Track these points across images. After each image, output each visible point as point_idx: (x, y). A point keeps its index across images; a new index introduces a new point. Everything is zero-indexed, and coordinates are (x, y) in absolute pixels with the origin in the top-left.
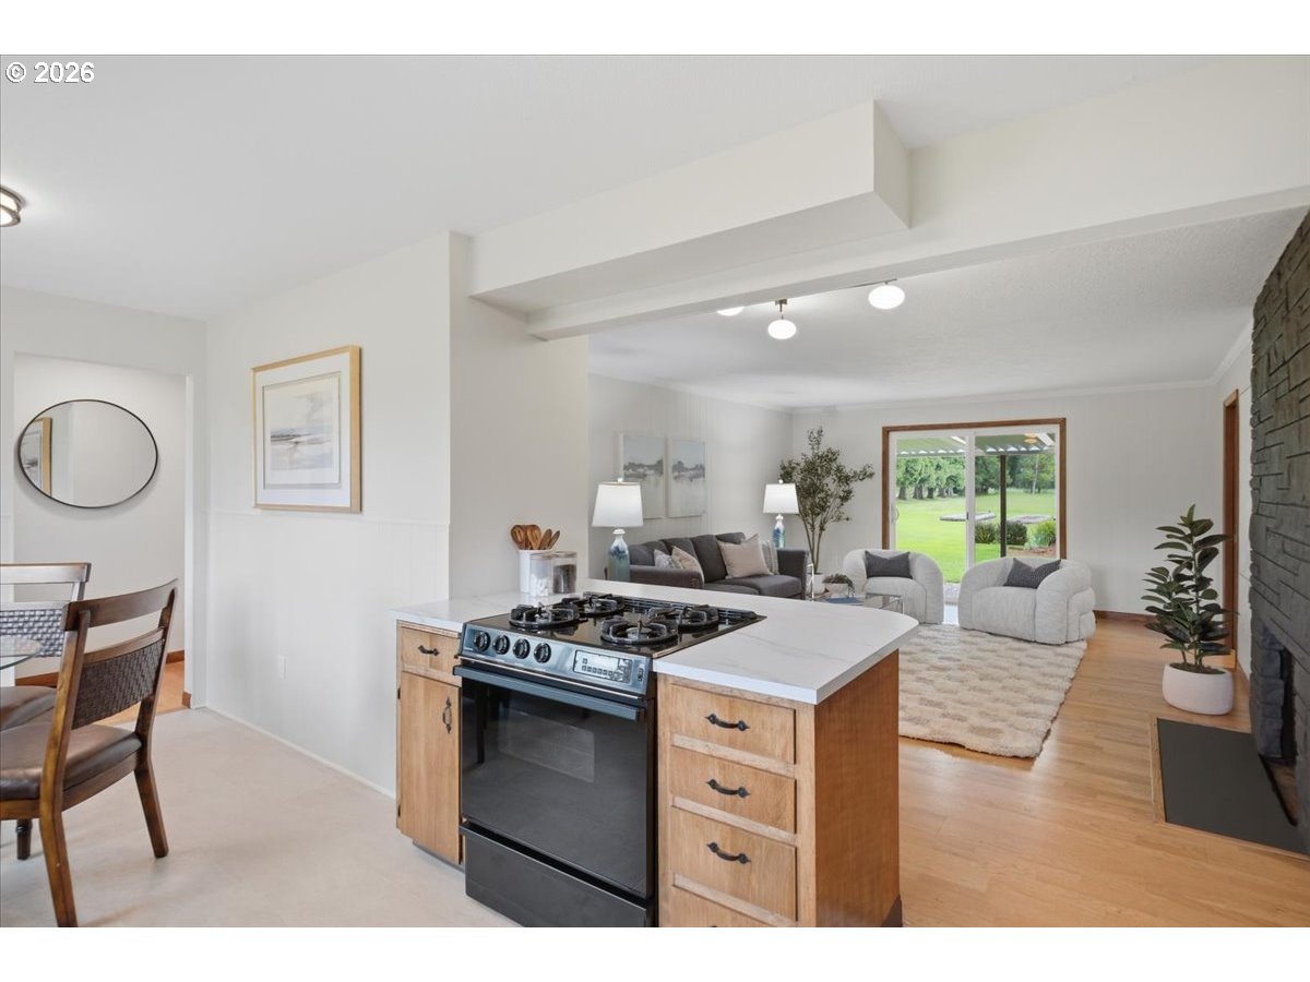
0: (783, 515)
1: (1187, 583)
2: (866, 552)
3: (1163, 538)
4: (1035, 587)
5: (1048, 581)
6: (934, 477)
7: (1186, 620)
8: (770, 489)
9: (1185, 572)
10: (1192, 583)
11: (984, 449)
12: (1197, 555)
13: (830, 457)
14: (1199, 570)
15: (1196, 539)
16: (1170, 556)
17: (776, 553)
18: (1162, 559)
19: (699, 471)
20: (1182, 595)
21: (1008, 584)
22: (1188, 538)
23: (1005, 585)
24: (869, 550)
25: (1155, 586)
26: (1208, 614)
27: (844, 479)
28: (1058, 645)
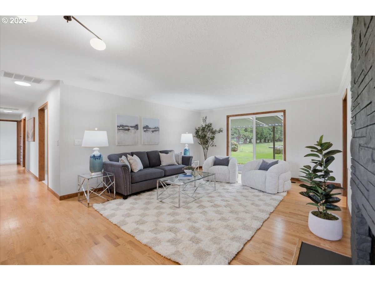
0: (188, 144)
1: (319, 174)
2: (215, 157)
3: (309, 151)
4: (267, 170)
5: (271, 169)
6: (269, 136)
7: (319, 193)
8: (183, 135)
9: (319, 168)
10: (322, 173)
11: (268, 125)
12: (324, 160)
13: (209, 126)
14: (325, 167)
15: (324, 152)
16: (312, 160)
17: (181, 158)
18: (309, 162)
19: (156, 130)
20: (317, 179)
21: (260, 169)
22: (320, 151)
23: (259, 169)
24: (216, 156)
25: (305, 175)
26: (329, 190)
27: (214, 133)
28: (275, 194)
